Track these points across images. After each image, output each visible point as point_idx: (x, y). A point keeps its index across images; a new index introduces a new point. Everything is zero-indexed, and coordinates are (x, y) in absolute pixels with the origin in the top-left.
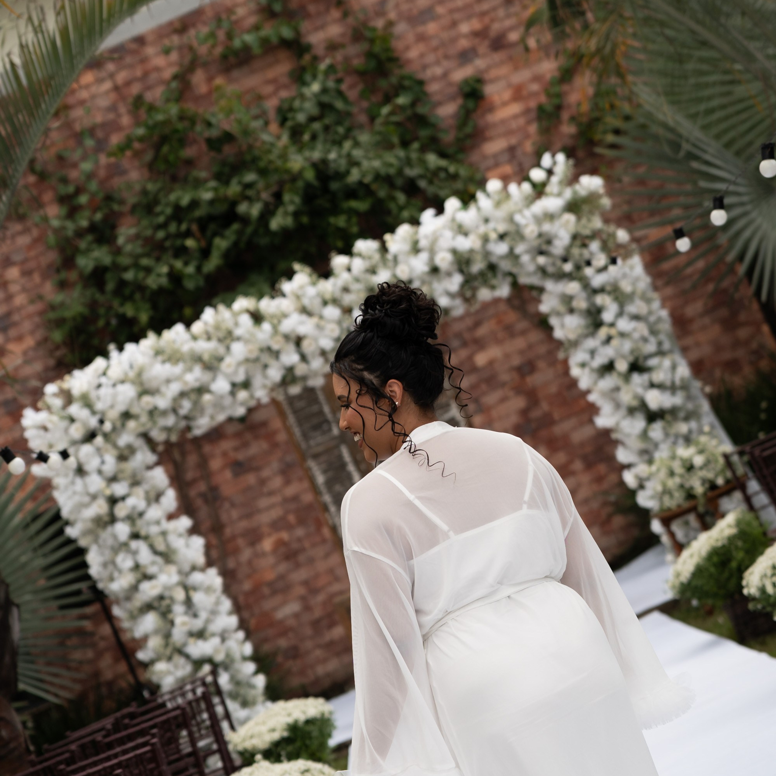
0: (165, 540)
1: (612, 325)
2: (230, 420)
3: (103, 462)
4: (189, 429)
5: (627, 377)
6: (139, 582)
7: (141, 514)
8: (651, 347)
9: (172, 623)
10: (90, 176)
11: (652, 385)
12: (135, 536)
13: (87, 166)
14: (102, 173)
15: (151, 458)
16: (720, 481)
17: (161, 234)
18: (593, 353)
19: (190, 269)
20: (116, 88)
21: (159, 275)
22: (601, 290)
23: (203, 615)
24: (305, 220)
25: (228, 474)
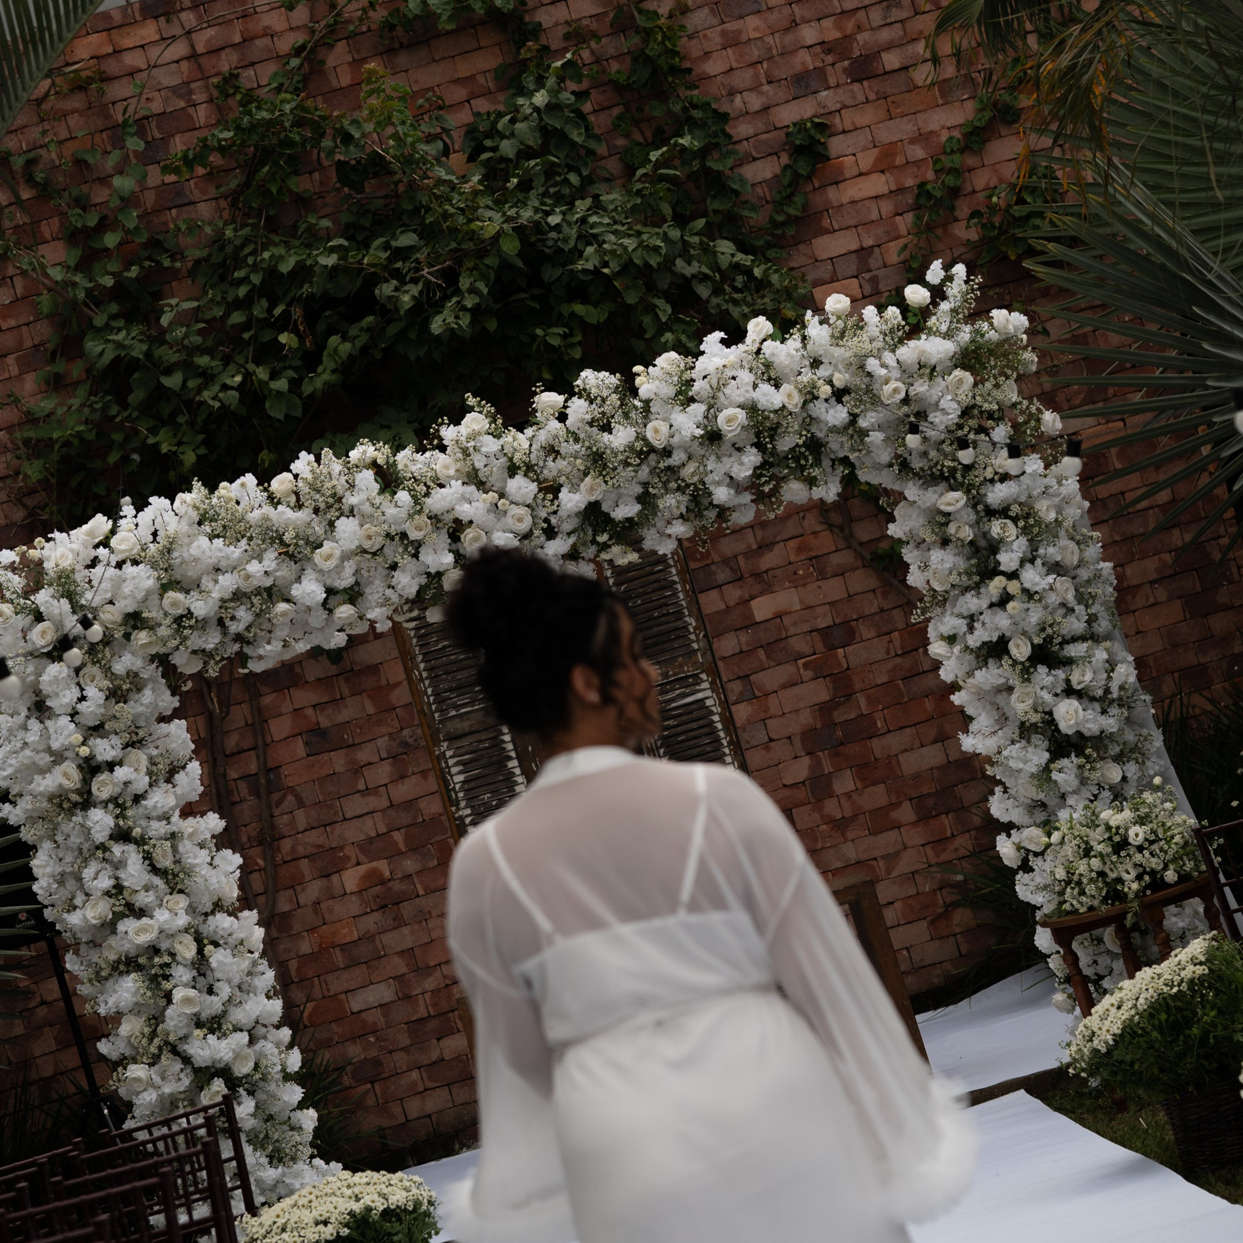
0: (175, 849)
1: (1013, 576)
2: (316, 652)
3: (82, 699)
4: (242, 658)
5: (1026, 670)
6: (118, 917)
7: (138, 799)
8: (1076, 625)
9: (168, 997)
10: (128, 201)
11: (1069, 691)
12: (122, 835)
13: (123, 183)
14: (149, 199)
15: (169, 702)
16: (1170, 876)
17: (237, 318)
18: (971, 620)
19: (281, 384)
20: (193, 56)
21: (225, 387)
22: (1003, 512)
23: (224, 990)
24: (492, 325)
25: (299, 748)
